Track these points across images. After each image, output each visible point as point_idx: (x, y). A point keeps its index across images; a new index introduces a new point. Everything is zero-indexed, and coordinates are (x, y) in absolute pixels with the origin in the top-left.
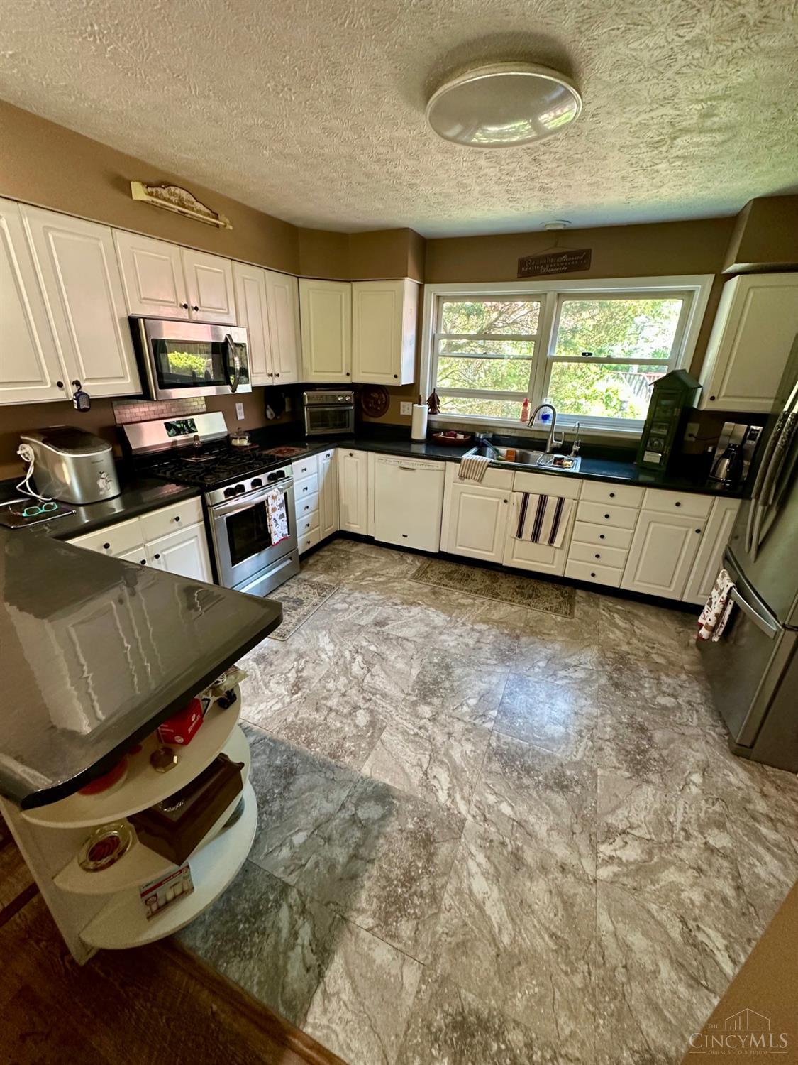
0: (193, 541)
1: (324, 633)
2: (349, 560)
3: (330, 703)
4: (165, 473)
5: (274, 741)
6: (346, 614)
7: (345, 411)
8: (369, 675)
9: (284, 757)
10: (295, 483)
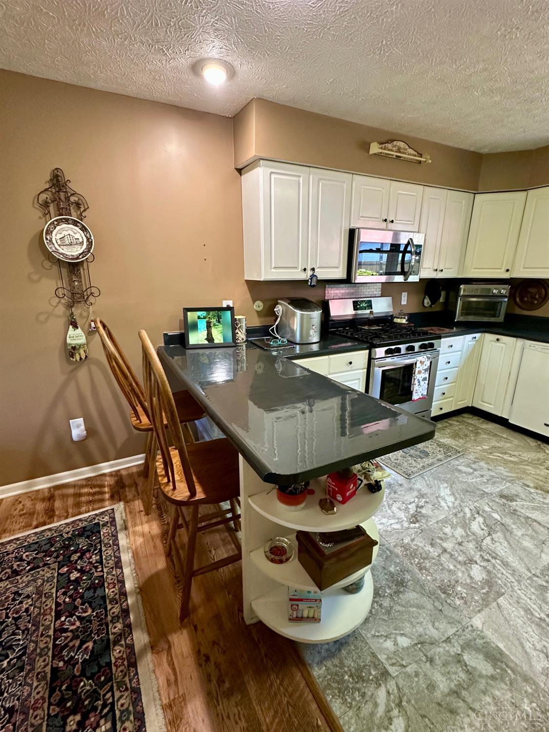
0: (356, 381)
1: (446, 485)
2: (477, 434)
3: (445, 545)
4: (347, 333)
5: (391, 552)
6: (470, 477)
7: (498, 302)
8: (489, 538)
9: (398, 568)
10: (440, 356)
